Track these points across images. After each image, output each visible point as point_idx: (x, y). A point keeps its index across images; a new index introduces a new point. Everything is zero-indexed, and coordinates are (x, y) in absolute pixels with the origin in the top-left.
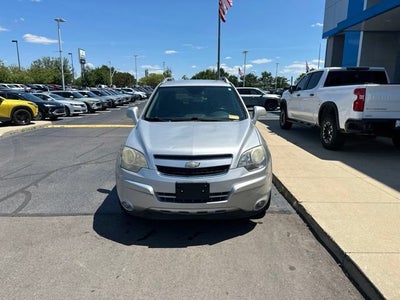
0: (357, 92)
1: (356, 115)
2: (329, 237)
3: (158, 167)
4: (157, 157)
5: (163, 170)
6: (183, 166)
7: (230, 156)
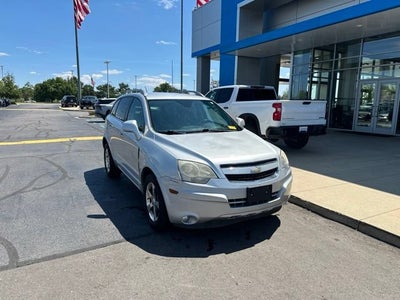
0: (274, 105)
1: (275, 124)
2: (337, 213)
3: (226, 175)
4: (222, 166)
5: (231, 178)
6: (249, 173)
7: (275, 160)
